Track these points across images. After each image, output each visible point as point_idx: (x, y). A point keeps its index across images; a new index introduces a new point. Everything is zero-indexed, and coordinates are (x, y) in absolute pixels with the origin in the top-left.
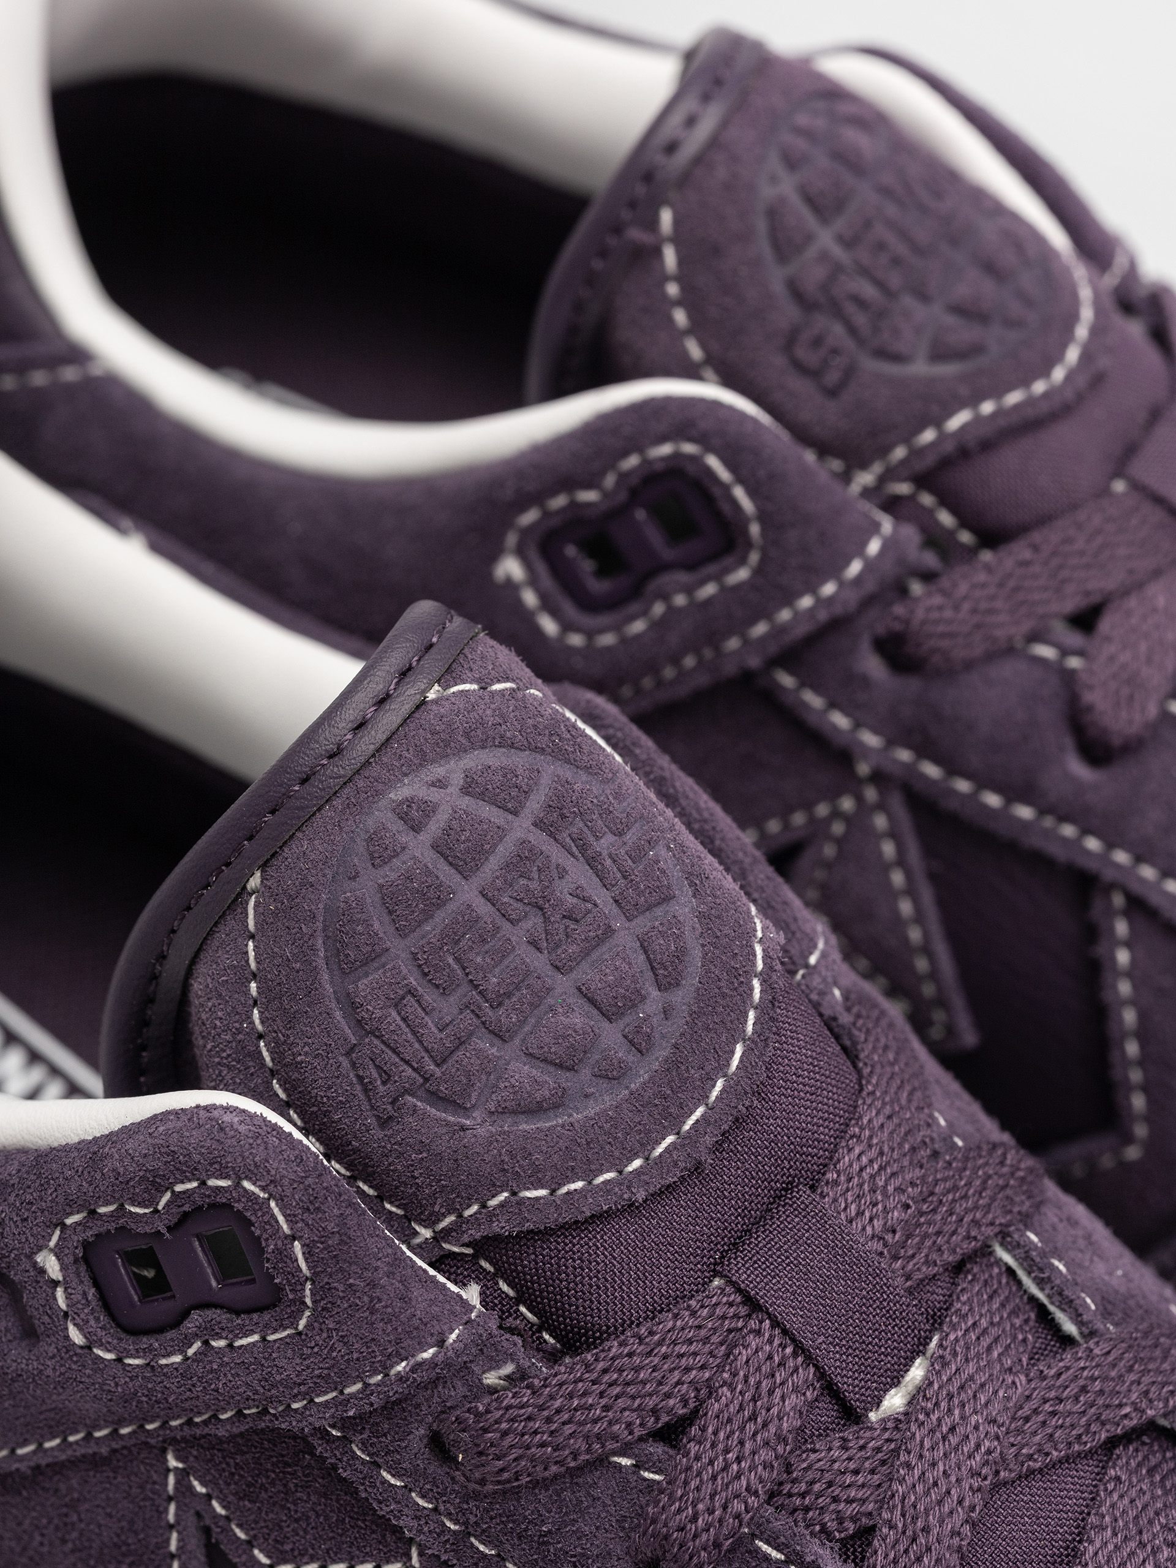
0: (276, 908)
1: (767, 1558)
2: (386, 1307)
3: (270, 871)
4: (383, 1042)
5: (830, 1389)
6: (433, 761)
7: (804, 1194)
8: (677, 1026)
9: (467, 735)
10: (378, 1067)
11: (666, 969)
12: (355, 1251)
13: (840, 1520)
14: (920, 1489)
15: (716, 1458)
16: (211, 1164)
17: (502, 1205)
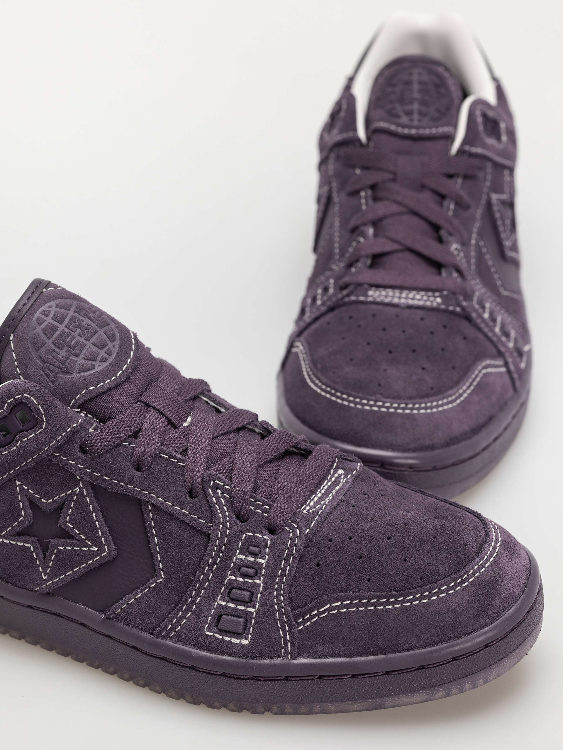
0: (18, 341)
1: (164, 457)
2: (63, 416)
3: (15, 333)
4: (49, 364)
5: (170, 422)
6: (48, 303)
7: (154, 383)
8: (116, 349)
9: (54, 296)
10: (49, 370)
11: (111, 337)
12: (53, 404)
13: (179, 448)
14: (196, 438)
15: (147, 437)
16: (15, 392)
17: (85, 393)
